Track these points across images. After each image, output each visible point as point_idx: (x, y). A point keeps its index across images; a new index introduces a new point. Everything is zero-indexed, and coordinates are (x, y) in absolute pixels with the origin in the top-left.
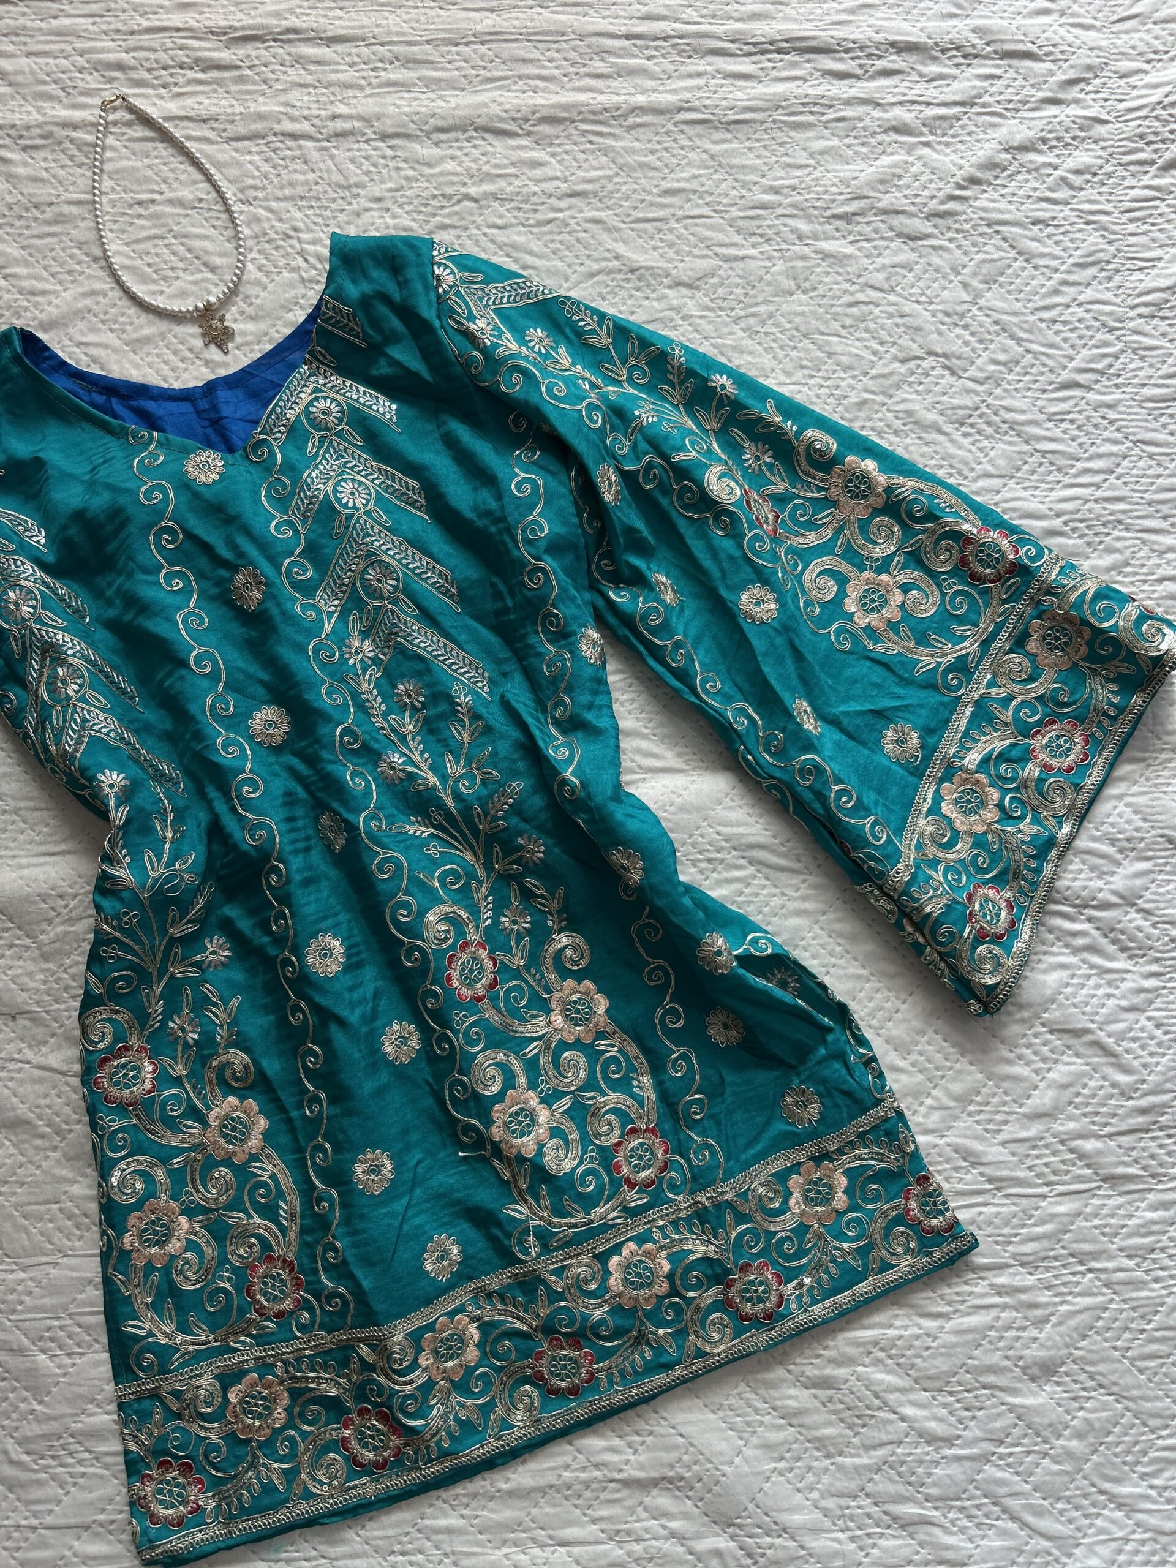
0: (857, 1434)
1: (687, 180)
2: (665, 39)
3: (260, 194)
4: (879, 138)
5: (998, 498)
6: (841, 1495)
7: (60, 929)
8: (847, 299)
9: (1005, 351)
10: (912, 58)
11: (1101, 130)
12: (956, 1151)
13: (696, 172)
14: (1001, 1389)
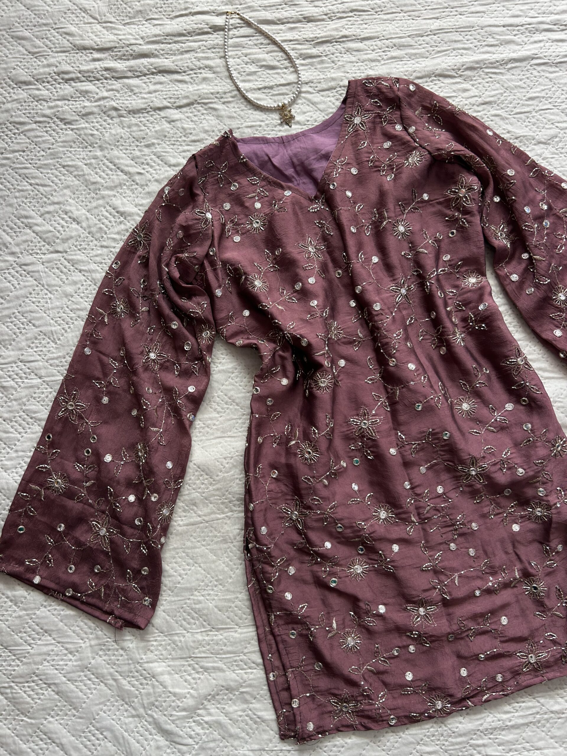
1: (539, 92)
2: (522, 26)
13: (543, 88)
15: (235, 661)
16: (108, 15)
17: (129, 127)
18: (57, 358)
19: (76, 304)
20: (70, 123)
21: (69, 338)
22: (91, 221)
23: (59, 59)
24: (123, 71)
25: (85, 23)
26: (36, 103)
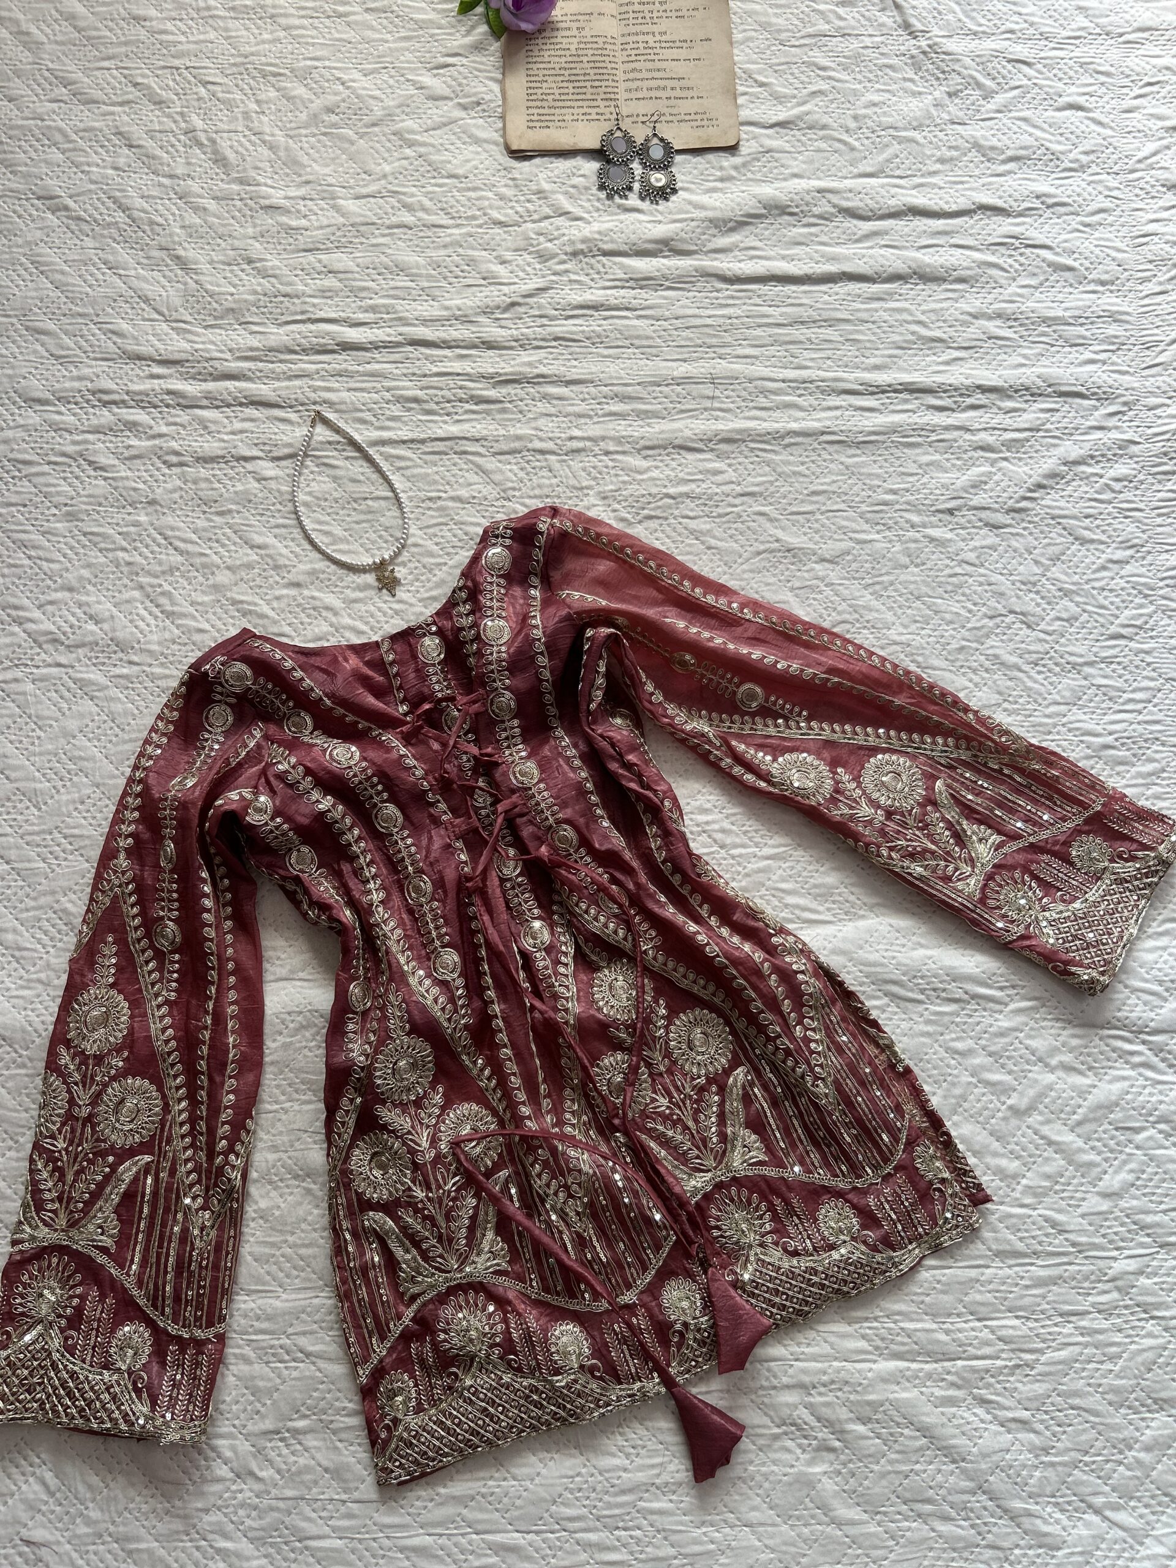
0: (975, 1444)
1: (829, 484)
2: (811, 382)
3: (517, 494)
4: (970, 454)
5: (1064, 720)
6: (963, 1492)
8: (948, 571)
9: (1066, 610)
10: (993, 396)
11: (1135, 449)
12: (1046, 1220)
13: (835, 478)
14: (1085, 1410)
15: (272, 1347)
16: (181, 310)
17: (195, 482)
18: (38, 833)
19: (80, 749)
20: (102, 469)
22: (117, 622)
23: (98, 370)
24: (195, 398)
25: (144, 320)
26: (54, 434)
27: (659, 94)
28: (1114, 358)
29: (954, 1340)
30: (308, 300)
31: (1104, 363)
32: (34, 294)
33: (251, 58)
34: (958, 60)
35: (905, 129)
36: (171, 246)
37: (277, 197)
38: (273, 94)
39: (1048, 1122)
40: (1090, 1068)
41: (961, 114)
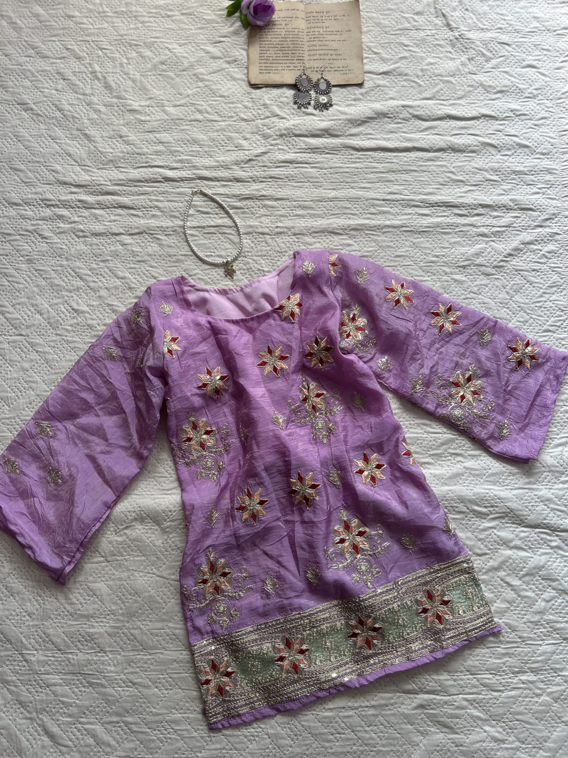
0: (468, 738)
1: (404, 252)
2: (397, 201)
3: (250, 254)
4: (475, 238)
7: (169, 523)
8: (463, 297)
9: (522, 317)
10: (488, 210)
11: (558, 237)
12: (506, 625)
13: (408, 249)
14: (524, 722)
15: (116, 679)
16: (87, 160)
17: (91, 245)
18: (8, 418)
19: (30, 377)
20: (46, 238)
21: (20, 404)
22: (51, 314)
23: (45, 189)
24: (92, 204)
25: (68, 165)
26: (22, 220)
27: (325, 57)
28: (549, 192)
29: (458, 684)
30: (149, 156)
31: (544, 194)
32: (14, 151)
33: (125, 37)
34: (474, 43)
35: (446, 76)
36: (83, 129)
37: (135, 105)
38: (134, 54)
39: (508, 575)
40: (530, 548)
41: (474, 69)
